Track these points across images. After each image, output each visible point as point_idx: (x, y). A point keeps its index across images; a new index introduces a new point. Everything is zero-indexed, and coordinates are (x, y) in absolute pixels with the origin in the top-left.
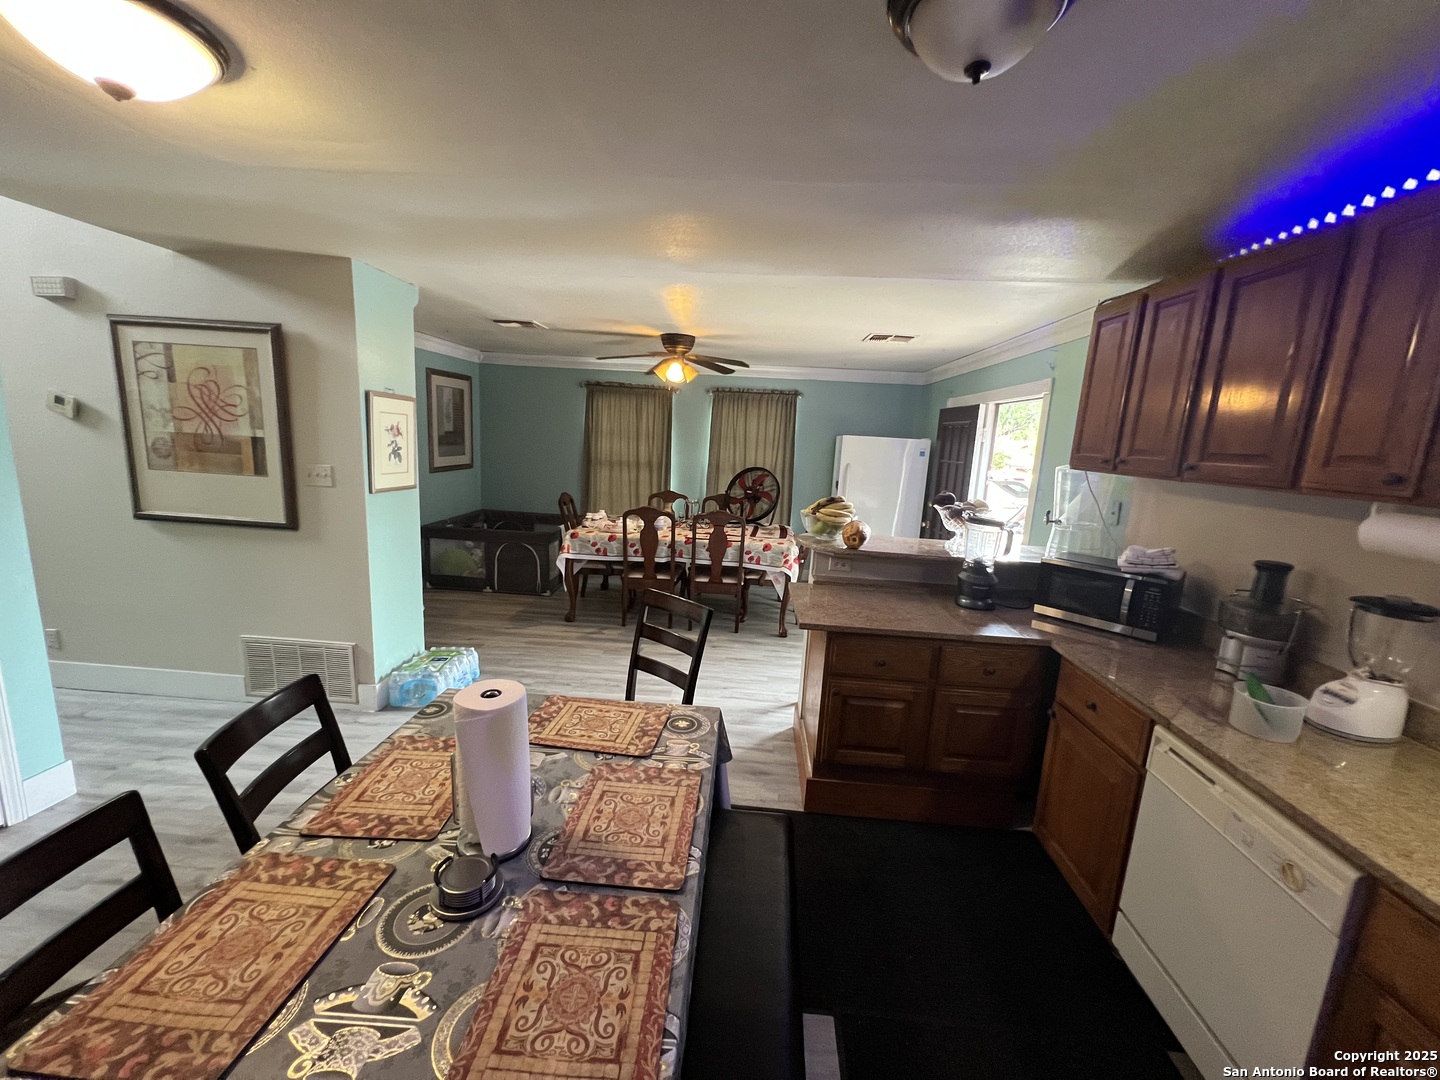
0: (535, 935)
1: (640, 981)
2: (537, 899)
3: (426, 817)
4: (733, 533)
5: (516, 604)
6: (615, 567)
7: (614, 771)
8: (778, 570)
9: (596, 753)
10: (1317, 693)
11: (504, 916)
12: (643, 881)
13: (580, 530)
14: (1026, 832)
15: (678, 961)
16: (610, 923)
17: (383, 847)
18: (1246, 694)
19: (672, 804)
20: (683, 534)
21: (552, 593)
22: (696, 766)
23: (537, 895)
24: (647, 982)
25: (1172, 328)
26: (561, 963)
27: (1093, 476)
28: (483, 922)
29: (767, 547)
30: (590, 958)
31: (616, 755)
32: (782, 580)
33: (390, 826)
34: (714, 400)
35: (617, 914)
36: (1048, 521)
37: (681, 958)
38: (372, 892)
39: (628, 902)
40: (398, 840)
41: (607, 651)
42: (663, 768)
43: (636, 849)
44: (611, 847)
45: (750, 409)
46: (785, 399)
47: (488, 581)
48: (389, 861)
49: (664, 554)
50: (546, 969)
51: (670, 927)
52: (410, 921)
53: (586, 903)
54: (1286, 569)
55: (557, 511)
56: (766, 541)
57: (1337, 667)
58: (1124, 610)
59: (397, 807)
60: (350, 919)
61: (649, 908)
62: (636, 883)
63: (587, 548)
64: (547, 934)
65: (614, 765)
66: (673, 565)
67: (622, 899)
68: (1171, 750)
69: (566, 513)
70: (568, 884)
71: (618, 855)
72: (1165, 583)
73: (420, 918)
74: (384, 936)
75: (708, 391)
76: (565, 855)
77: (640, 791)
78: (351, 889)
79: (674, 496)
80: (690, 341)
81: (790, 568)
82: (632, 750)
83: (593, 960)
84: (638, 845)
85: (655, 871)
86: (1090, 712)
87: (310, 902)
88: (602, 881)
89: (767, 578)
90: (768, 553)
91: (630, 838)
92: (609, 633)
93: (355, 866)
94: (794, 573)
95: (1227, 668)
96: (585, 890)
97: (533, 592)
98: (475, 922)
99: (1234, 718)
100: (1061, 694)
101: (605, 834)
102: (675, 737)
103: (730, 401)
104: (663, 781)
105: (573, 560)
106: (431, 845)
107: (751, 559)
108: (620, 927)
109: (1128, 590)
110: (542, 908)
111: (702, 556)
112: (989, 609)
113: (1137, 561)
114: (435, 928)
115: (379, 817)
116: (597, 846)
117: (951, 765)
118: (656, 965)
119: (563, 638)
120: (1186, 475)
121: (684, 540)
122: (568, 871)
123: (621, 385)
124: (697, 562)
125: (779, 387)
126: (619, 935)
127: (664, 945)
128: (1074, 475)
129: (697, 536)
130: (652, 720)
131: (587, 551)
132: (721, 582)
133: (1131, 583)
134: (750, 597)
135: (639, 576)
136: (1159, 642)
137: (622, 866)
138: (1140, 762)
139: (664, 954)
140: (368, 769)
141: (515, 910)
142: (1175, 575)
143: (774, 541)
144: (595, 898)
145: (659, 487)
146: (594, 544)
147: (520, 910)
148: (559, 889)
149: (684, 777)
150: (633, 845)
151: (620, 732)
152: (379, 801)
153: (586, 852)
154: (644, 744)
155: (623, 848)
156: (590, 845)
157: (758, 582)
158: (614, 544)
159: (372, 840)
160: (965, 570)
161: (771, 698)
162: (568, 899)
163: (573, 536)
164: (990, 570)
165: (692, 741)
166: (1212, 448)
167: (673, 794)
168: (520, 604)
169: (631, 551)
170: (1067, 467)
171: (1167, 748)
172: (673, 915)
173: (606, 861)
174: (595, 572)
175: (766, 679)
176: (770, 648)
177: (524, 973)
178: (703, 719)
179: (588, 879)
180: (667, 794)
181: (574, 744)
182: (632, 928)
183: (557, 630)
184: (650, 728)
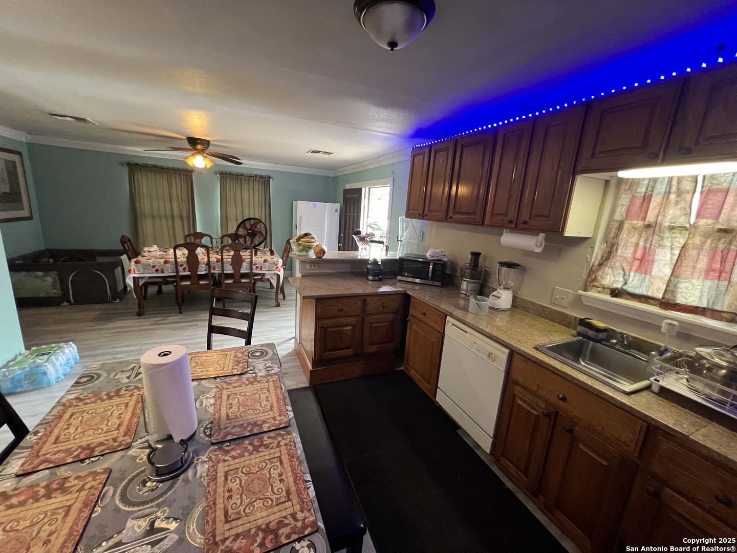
0: (222, 469)
1: (286, 467)
2: (215, 453)
3: (118, 437)
4: (245, 254)
5: (95, 310)
6: (168, 279)
7: (229, 384)
8: (273, 272)
9: (215, 378)
10: (491, 296)
11: (199, 467)
12: (270, 427)
13: (140, 258)
14: (400, 370)
15: (299, 453)
16: (260, 450)
17: (93, 462)
18: (474, 300)
19: (269, 391)
20: (214, 257)
21: (121, 300)
22: (273, 371)
23: (214, 451)
24: (289, 466)
25: (441, 161)
26: (243, 475)
27: (414, 220)
28: (188, 474)
29: (265, 261)
30: (257, 467)
31: (227, 376)
32: (275, 277)
33: (93, 450)
34: (221, 179)
35: (262, 445)
36: (398, 241)
37: (300, 451)
38: (101, 486)
39: (265, 438)
40: (103, 455)
41: (174, 329)
42: (256, 376)
43: (259, 415)
44: (245, 418)
45: (243, 184)
46: (264, 180)
47: (65, 297)
48: (104, 467)
49: (203, 269)
50: (235, 480)
51: (290, 442)
52: (138, 491)
53: (244, 446)
54: (479, 254)
55: (121, 248)
56: (264, 258)
57: (495, 287)
58: (430, 275)
59: (91, 438)
60: (93, 504)
61: (277, 437)
62: (266, 429)
63: (149, 269)
64: (229, 465)
65: (228, 381)
66: (210, 275)
67: (261, 439)
68: (453, 324)
69: (127, 248)
70: (228, 441)
71: (250, 421)
72: (442, 263)
73: (144, 486)
74: (124, 503)
75: (216, 173)
76: (220, 429)
77: (249, 390)
78: (84, 490)
79: (201, 235)
80: (207, 143)
81: (279, 271)
82: (235, 372)
83: (258, 467)
84: (259, 413)
85: (273, 421)
86: (423, 316)
87: (54, 507)
88: (248, 434)
89: (266, 277)
90: (266, 264)
91: (253, 411)
92: (171, 319)
93: (78, 478)
94: (281, 273)
95: (464, 292)
96: (240, 441)
97: (106, 301)
98: (182, 476)
99: (470, 310)
100: (412, 311)
101: (239, 413)
102: (256, 360)
103: (230, 181)
104: (259, 382)
105: (139, 278)
106: (129, 451)
107: (257, 268)
108: (266, 450)
109: (431, 267)
110: (220, 456)
111: (228, 269)
112: (380, 280)
113: (433, 255)
114: (157, 487)
115: (80, 447)
116: (237, 420)
117: (371, 349)
118: (291, 458)
119: (139, 326)
120: (449, 220)
121: (215, 260)
122: (226, 436)
123: (155, 166)
124: (225, 272)
125: (259, 173)
126: (266, 453)
127: (291, 449)
128: (407, 221)
129: (224, 257)
130: (240, 355)
131: (148, 271)
132: (241, 282)
133: (432, 264)
134: (257, 289)
135: (188, 283)
136: (442, 286)
137: (255, 424)
138: (442, 331)
139: (293, 453)
140: (53, 425)
141: (203, 462)
142: (445, 259)
143: (268, 257)
144: (247, 442)
145: (190, 231)
146: (154, 267)
147: (208, 461)
148: (225, 445)
149: (269, 378)
150: (256, 414)
151: (224, 364)
152: (74, 439)
153: (233, 424)
154: (241, 367)
155: (251, 417)
156: (232, 421)
157: (261, 280)
158: (168, 265)
159: (82, 461)
160: (370, 264)
161: (280, 337)
162: (233, 447)
163: (136, 262)
164: (379, 263)
165: (266, 360)
166: (457, 210)
167: (267, 386)
168: (98, 310)
169: (181, 269)
170: (404, 217)
171: (451, 324)
172: (289, 437)
173: (245, 425)
174: (153, 284)
175: (275, 329)
176: (272, 313)
177: (224, 486)
178: (267, 349)
179: (239, 435)
180: (264, 387)
181: (199, 376)
182: (272, 448)
183: (133, 322)
184: (240, 359)
